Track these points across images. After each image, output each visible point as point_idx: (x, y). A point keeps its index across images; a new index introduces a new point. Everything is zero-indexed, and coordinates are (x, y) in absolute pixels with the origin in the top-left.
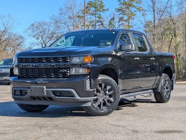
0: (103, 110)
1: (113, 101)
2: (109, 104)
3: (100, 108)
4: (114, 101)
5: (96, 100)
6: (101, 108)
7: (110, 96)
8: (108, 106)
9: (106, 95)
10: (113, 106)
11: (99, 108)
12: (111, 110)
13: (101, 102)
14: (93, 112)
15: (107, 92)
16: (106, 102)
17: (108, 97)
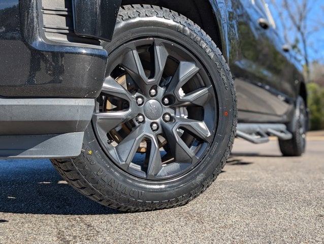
0: (159, 180)
1: (209, 134)
2: (191, 151)
3: (145, 169)
4: (214, 135)
5: (126, 130)
6: (151, 171)
7: (195, 112)
8: (185, 161)
9: (174, 109)
10: (212, 158)
11: (139, 168)
12: (199, 178)
13: (148, 141)
14: (108, 192)
15: (181, 93)
16: (178, 139)
17: (186, 117)
